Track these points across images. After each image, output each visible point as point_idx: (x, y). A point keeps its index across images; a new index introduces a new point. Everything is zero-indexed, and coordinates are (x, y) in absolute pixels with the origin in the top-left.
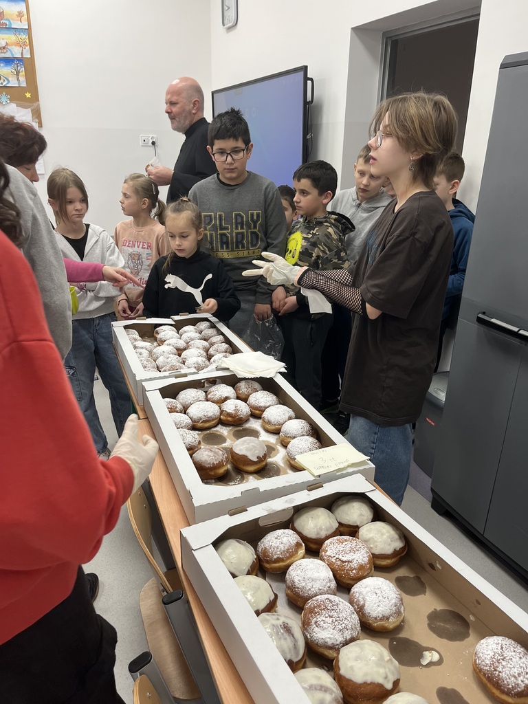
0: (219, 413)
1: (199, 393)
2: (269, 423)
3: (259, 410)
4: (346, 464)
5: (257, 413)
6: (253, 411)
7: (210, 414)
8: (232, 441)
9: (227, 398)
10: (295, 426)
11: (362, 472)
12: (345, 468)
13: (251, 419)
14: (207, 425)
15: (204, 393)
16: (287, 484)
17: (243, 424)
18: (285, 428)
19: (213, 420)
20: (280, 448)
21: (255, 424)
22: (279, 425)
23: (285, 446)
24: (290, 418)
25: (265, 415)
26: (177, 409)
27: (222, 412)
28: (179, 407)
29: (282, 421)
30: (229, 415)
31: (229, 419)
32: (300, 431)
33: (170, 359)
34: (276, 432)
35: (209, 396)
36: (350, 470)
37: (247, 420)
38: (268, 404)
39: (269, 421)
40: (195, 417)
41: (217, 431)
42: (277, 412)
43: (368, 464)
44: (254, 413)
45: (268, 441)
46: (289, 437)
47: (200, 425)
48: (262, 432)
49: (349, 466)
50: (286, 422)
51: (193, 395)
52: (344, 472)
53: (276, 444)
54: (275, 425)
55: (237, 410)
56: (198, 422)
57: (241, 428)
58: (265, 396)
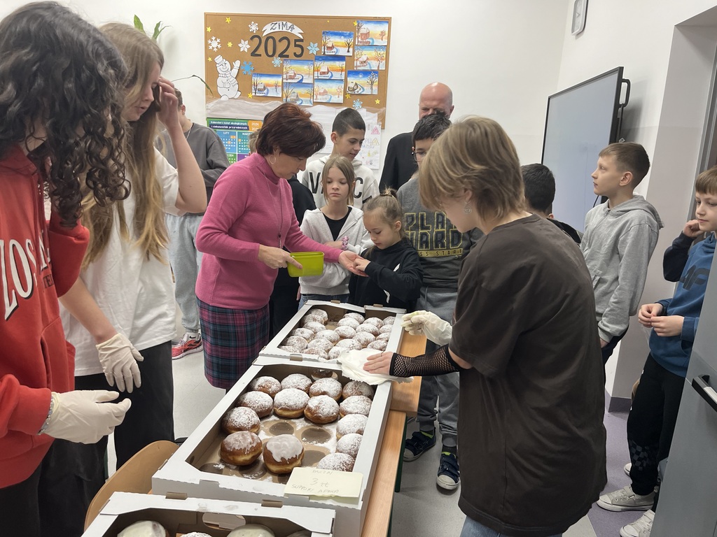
0: (302, 406)
1: (304, 382)
6: (341, 414)
7: (291, 403)
9: (324, 393)
10: (348, 440)
12: (323, 498)
14: (286, 413)
15: (310, 382)
24: (359, 431)
25: (341, 420)
26: (270, 390)
27: (306, 405)
28: (274, 387)
29: (348, 432)
30: (309, 409)
31: (310, 414)
33: (319, 343)
37: (332, 422)
40: (278, 402)
41: (294, 423)
42: (350, 421)
47: (279, 411)
48: (333, 439)
50: (351, 433)
51: (295, 381)
55: (318, 407)
56: (278, 408)
57: (318, 428)
58: (358, 402)
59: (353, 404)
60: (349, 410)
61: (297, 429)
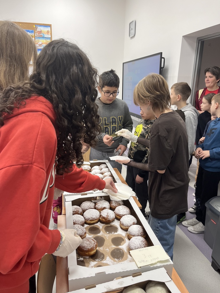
0: (99, 217)
1: (92, 205)
2: (123, 225)
3: (119, 216)
4: (157, 261)
5: (118, 217)
6: (117, 216)
7: (94, 217)
8: (103, 232)
9: (104, 208)
10: (135, 229)
11: (165, 267)
12: (156, 263)
13: (116, 220)
14: (92, 222)
15: (94, 204)
16: (122, 271)
17: (110, 223)
18: (130, 229)
19: (96, 220)
20: (127, 240)
21: (116, 223)
22: (128, 226)
23: (129, 239)
24: (134, 224)
25: (122, 220)
26: (79, 212)
27: (101, 215)
28: (80, 211)
29: (129, 225)
30: (104, 218)
31: (104, 220)
32: (137, 232)
34: (126, 230)
35: (96, 206)
36: (159, 265)
37: (113, 221)
38: (124, 214)
39: (123, 224)
40: (87, 218)
41: (97, 225)
42: (128, 219)
43: (170, 261)
44: (117, 217)
45: (121, 235)
46: (131, 235)
47: (89, 222)
48: (119, 229)
49: (158, 262)
50: (131, 225)
51: (88, 205)
52: (155, 266)
53: (125, 237)
54: (125, 226)
55: (108, 216)
56: (88, 220)
57: (109, 225)
58: (123, 209)
59: (122, 211)
60: (121, 213)
61: (101, 228)
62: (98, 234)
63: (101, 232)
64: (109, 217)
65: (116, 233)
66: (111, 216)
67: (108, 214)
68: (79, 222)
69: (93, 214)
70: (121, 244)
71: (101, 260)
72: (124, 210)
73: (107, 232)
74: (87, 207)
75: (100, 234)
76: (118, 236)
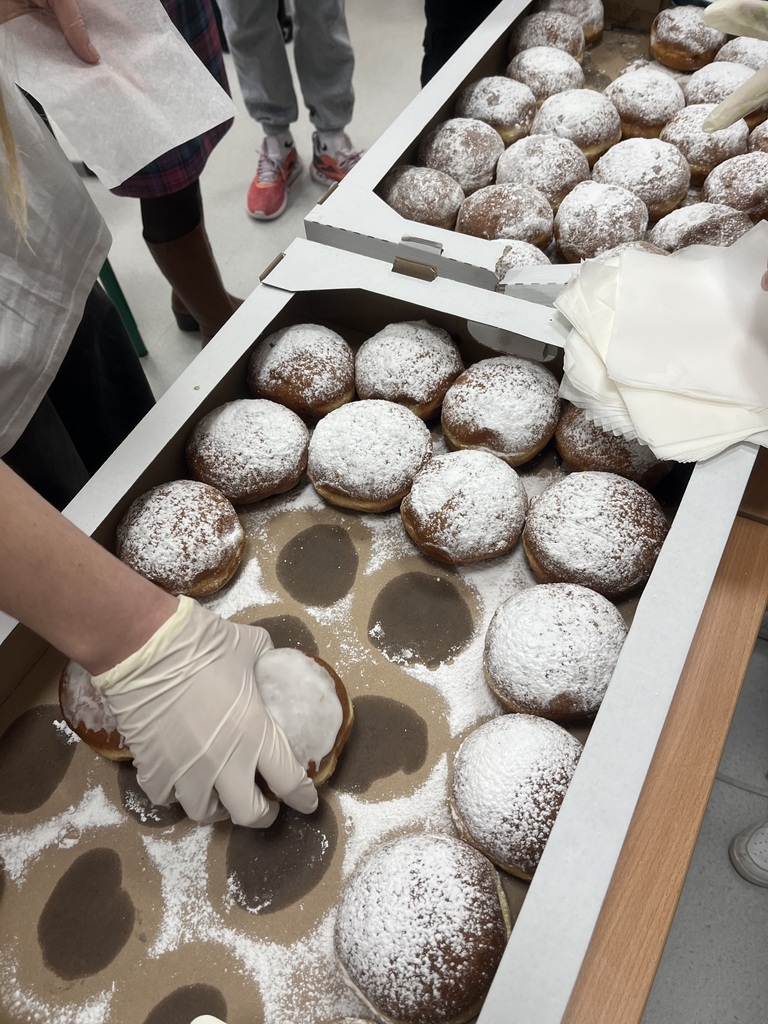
0: (392, 488)
3: (537, 561)
5: (530, 560)
6: (524, 544)
8: (354, 611)
28: (326, 383)
35: (453, 389)
38: (573, 564)
58: (600, 521)
59: (575, 530)
60: (556, 548)
61: (369, 571)
62: (313, 611)
63: (346, 603)
64: (446, 535)
65: (420, 672)
66: (463, 535)
67: (448, 505)
68: (237, 473)
69: (358, 459)
70: (378, 784)
71: (150, 822)
72: (597, 540)
73: (377, 628)
74: (383, 375)
75: (328, 612)
76: (412, 705)
